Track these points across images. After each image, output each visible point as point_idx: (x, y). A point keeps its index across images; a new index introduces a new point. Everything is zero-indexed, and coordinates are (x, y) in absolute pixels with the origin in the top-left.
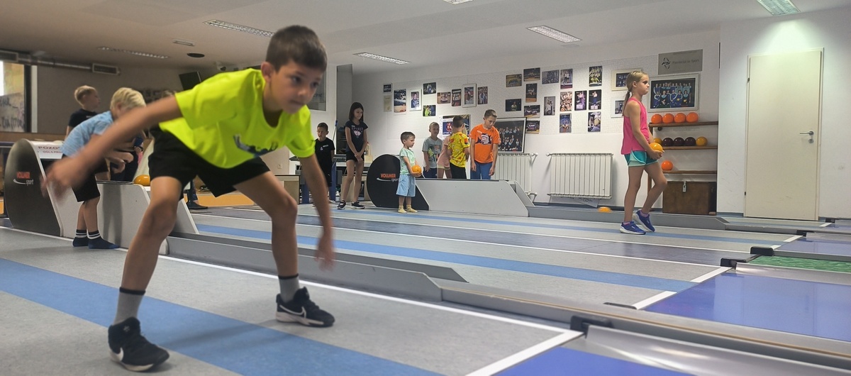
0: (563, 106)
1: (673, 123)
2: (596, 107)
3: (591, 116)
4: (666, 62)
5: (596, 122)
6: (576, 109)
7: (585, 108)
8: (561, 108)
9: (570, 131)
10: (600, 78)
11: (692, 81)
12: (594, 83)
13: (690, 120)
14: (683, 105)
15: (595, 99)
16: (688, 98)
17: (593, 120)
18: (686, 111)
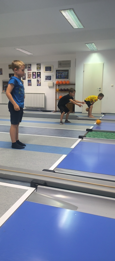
0: (29, 77)
1: (63, 84)
2: (39, 78)
3: (38, 81)
4: (61, 64)
5: (39, 83)
6: (33, 78)
7: (36, 78)
8: (28, 77)
9: (31, 86)
10: (40, 68)
11: (68, 71)
12: (38, 69)
13: (67, 83)
14: (65, 78)
15: (39, 75)
16: (67, 76)
17: (38, 82)
18: (66, 80)
